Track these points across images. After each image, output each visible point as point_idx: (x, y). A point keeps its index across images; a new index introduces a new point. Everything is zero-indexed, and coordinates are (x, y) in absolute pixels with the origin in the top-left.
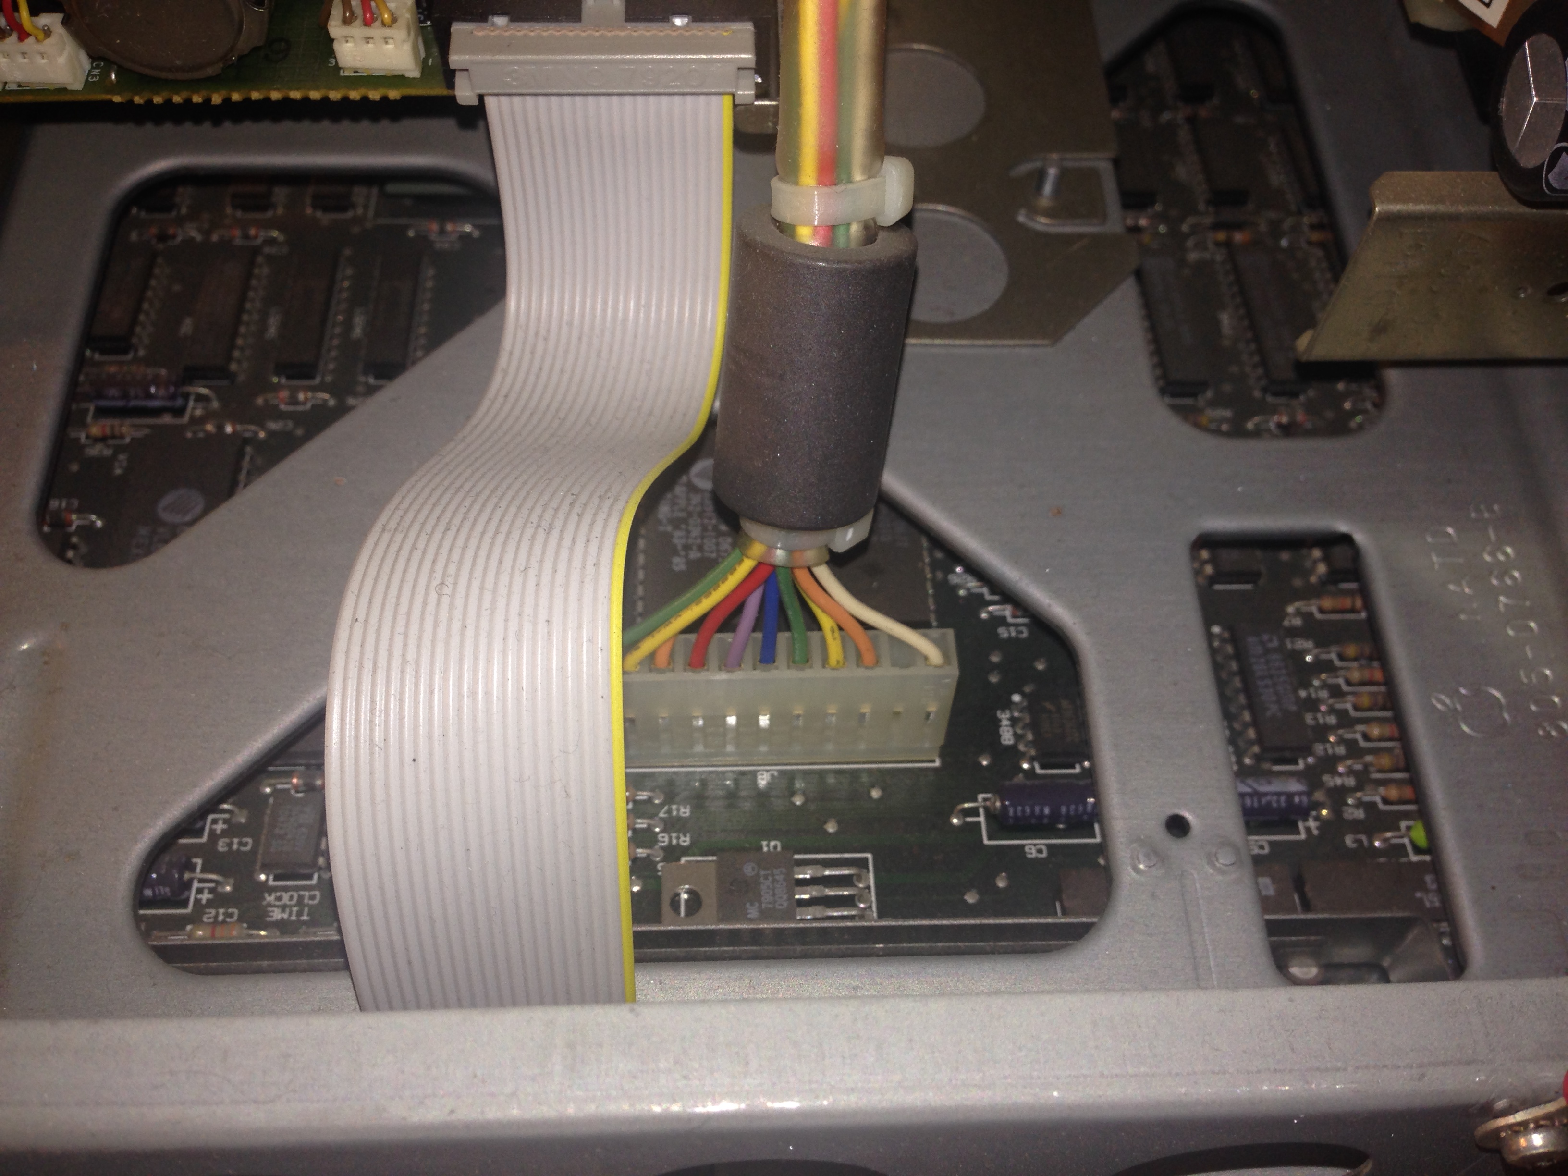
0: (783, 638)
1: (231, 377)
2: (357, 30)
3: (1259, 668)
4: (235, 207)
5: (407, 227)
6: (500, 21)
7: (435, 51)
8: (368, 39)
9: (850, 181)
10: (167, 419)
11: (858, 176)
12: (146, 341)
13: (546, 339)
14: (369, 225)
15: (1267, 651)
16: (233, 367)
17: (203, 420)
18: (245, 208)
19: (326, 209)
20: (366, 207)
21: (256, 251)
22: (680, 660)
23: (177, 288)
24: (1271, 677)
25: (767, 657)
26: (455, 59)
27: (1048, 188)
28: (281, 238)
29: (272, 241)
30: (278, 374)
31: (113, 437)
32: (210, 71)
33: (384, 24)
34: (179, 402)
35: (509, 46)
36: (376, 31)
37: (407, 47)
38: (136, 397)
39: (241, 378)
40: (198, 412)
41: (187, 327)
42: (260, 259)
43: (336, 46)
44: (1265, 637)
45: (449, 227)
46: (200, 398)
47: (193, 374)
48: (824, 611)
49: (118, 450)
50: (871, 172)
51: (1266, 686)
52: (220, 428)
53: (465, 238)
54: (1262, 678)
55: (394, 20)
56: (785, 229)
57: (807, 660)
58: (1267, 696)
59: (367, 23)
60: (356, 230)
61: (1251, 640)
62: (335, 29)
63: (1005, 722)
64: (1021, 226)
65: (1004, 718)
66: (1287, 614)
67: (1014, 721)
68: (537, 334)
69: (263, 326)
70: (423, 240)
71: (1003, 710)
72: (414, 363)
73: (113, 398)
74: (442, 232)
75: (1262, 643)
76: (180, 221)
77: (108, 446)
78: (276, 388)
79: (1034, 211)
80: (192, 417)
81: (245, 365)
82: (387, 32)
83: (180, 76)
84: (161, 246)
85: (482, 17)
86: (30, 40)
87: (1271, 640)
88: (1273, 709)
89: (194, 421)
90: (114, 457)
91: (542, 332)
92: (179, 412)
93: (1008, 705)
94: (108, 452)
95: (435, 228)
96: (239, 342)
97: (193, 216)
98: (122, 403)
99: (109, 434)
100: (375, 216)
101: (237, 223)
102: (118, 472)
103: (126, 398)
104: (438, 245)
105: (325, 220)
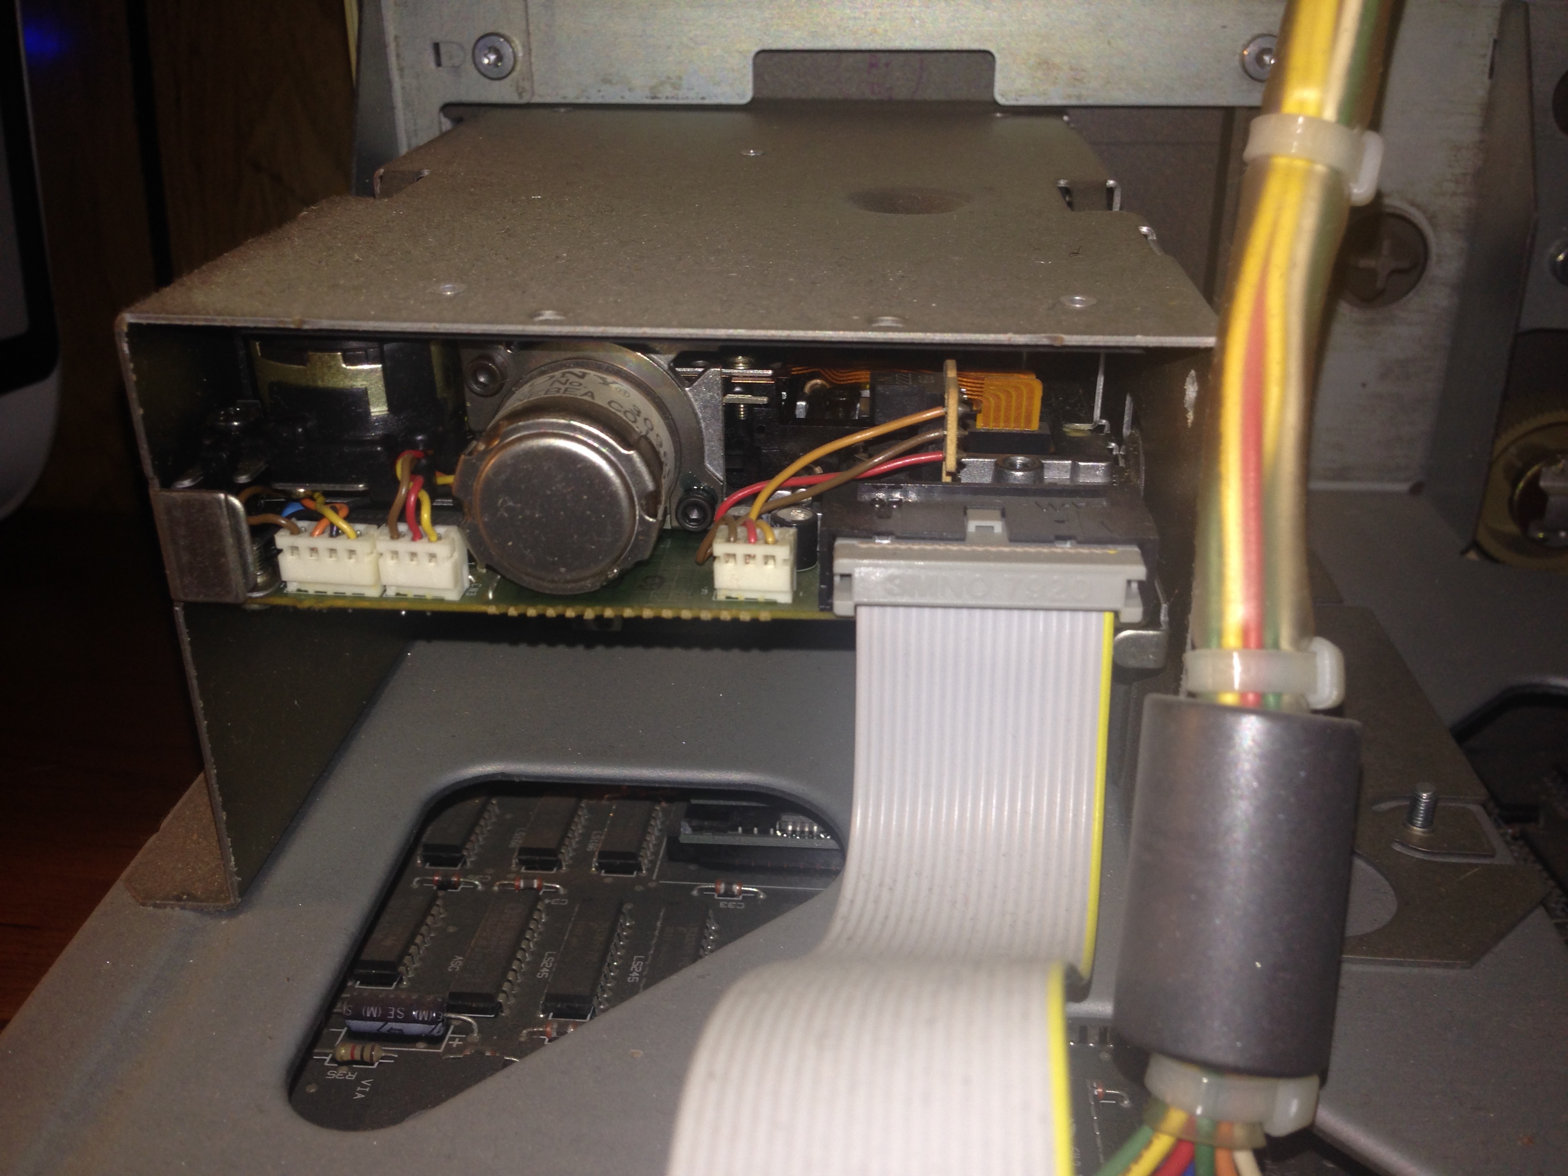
2: (741, 549)
4: (522, 863)
5: (692, 888)
6: (884, 540)
9: (1278, 650)
10: (421, 1048)
12: (413, 973)
14: (652, 885)
16: (501, 999)
17: (460, 1048)
18: (531, 866)
19: (610, 870)
20: (651, 870)
21: (539, 899)
23: (451, 929)
29: (553, 893)
30: (546, 1011)
31: (362, 1062)
32: (589, 585)
34: (438, 1029)
36: (758, 550)
38: (396, 1020)
39: (507, 1012)
40: (455, 1043)
41: (457, 963)
42: (540, 907)
45: (736, 888)
47: (459, 1002)
49: (363, 1075)
53: (750, 898)
59: (751, 544)
60: (639, 888)
69: (535, 965)
70: (707, 898)
73: (372, 1019)
74: (729, 893)
76: (464, 873)
77: (354, 1071)
78: (542, 1023)
80: (449, 1047)
81: (513, 999)
82: (769, 550)
86: (424, 540)
89: (448, 1050)
90: (357, 1082)
94: (353, 1077)
95: (722, 887)
96: (511, 976)
97: (478, 870)
98: (378, 1024)
99: (357, 1057)
100: (659, 877)
101: (520, 876)
102: (359, 1096)
103: (384, 1018)
104: (722, 905)
105: (609, 878)
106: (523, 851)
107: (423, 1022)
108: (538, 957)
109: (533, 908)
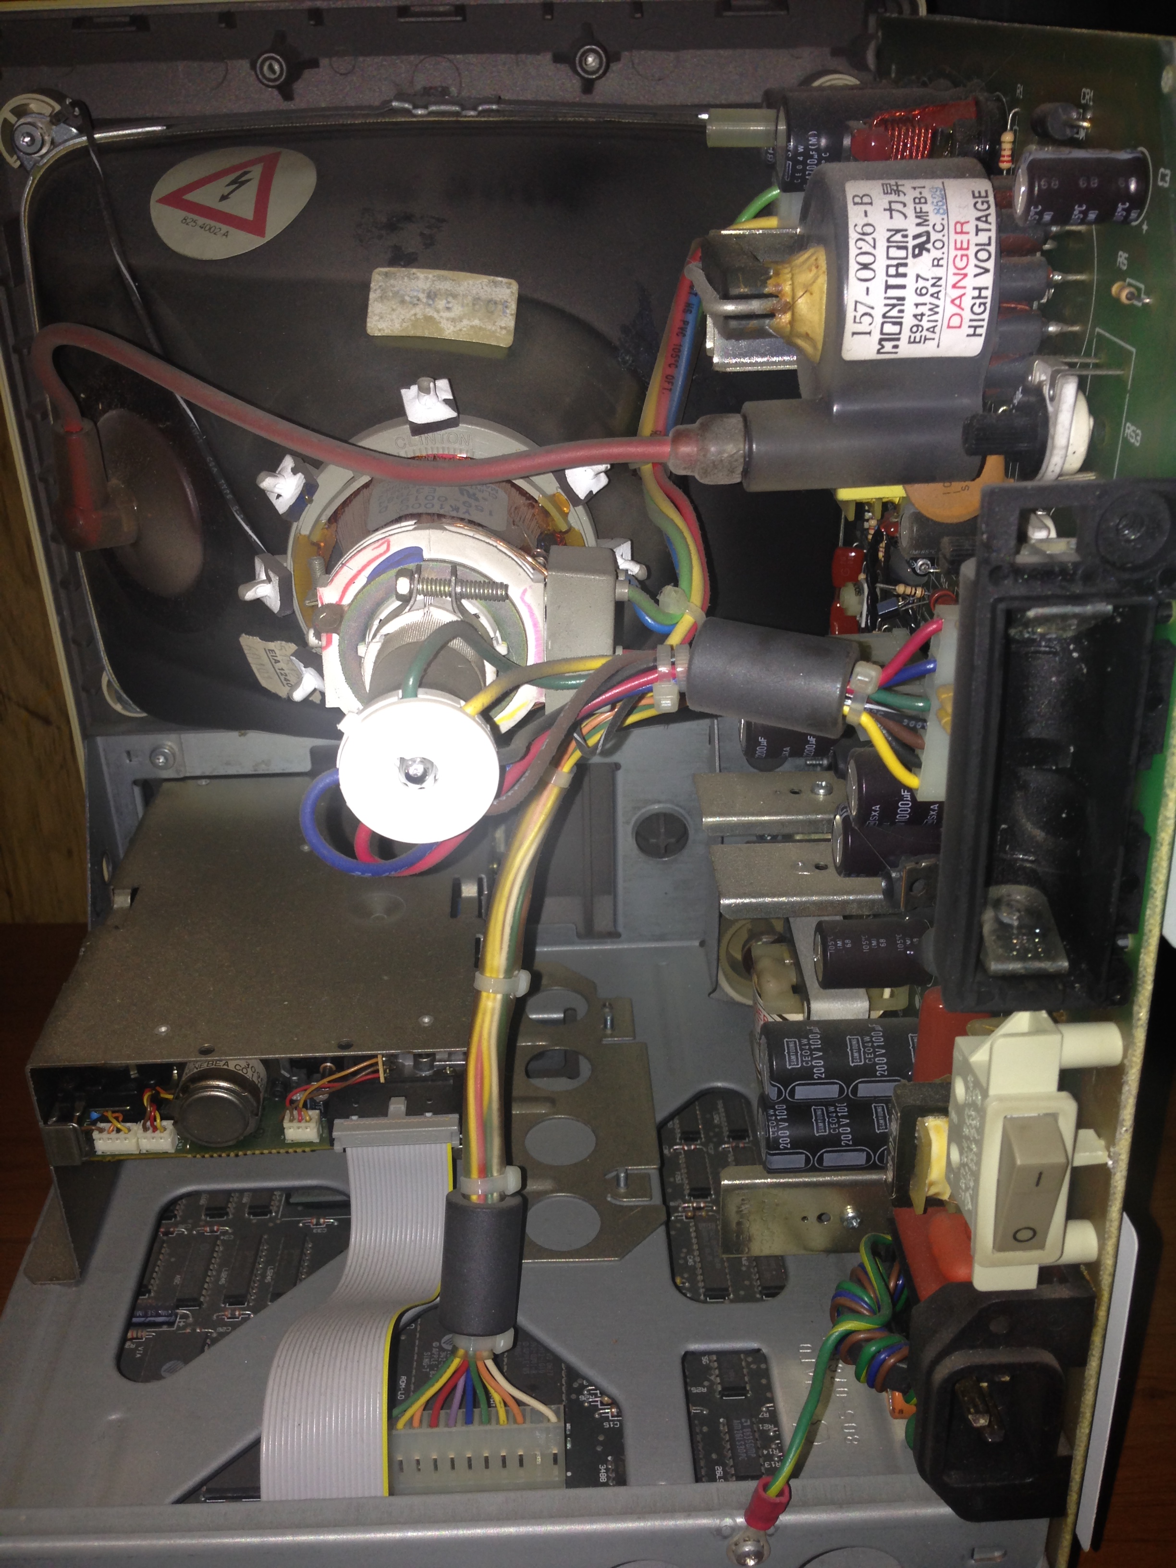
0: (476, 1411)
1: (200, 1304)
2: (295, 1124)
3: (738, 1436)
4: (206, 1215)
5: (299, 1222)
6: (355, 1118)
7: (326, 1131)
8: (299, 1128)
9: (492, 1176)
10: (165, 1328)
11: (495, 1174)
12: (155, 1288)
13: (367, 1260)
14: (278, 1222)
15: (743, 1427)
16: (202, 1299)
17: (184, 1328)
18: (212, 1216)
19: (255, 1215)
20: (277, 1213)
21: (218, 1237)
22: (425, 1422)
23: (173, 1260)
24: (744, 1440)
25: (469, 1420)
26: (335, 1134)
27: (622, 1184)
28: (230, 1231)
29: (225, 1233)
30: (225, 1303)
31: (137, 1338)
32: (231, 1143)
33: (306, 1121)
34: (172, 1319)
35: (357, 1128)
36: (303, 1124)
37: (315, 1130)
38: (151, 1316)
39: (205, 1306)
40: (181, 1324)
41: (178, 1280)
42: (219, 1242)
43: (286, 1131)
44: (743, 1420)
45: (322, 1221)
46: (184, 1316)
47: (181, 1304)
48: (496, 1391)
49: (139, 1345)
50: (501, 1172)
51: (741, 1445)
52: (194, 1330)
53: (330, 1226)
54: (739, 1441)
55: (311, 1119)
56: (466, 1197)
57: (489, 1422)
58: (741, 1450)
59: (300, 1121)
60: (271, 1225)
61: (736, 1422)
62: (286, 1124)
63: (603, 1471)
64: (609, 1202)
65: (602, 1469)
66: (762, 1411)
67: (607, 1470)
68: (363, 1258)
69: (218, 1277)
70: (307, 1227)
71: (602, 1465)
72: (301, 1280)
73: (139, 1317)
74: (318, 1224)
75: (741, 1423)
76: (176, 1225)
77: (133, 1343)
78: (224, 1309)
79: (616, 1196)
80: (178, 1326)
81: (208, 1298)
82: (307, 1124)
83: (218, 1145)
84: (165, 1238)
85: (347, 1116)
86: (158, 1132)
87: (746, 1422)
88: (743, 1456)
89: (179, 1328)
90: (136, 1349)
91: (366, 1256)
92: (171, 1324)
93: (606, 1462)
94: (133, 1346)
95: (314, 1221)
96: (206, 1286)
97: (183, 1222)
98: (142, 1319)
99: (135, 1336)
100: (282, 1216)
101: (207, 1224)
102: (138, 1356)
103: (146, 1316)
104: (314, 1231)
105: (254, 1219)
106: (208, 1209)
107: (165, 1316)
108: (219, 1272)
109: (215, 1245)
